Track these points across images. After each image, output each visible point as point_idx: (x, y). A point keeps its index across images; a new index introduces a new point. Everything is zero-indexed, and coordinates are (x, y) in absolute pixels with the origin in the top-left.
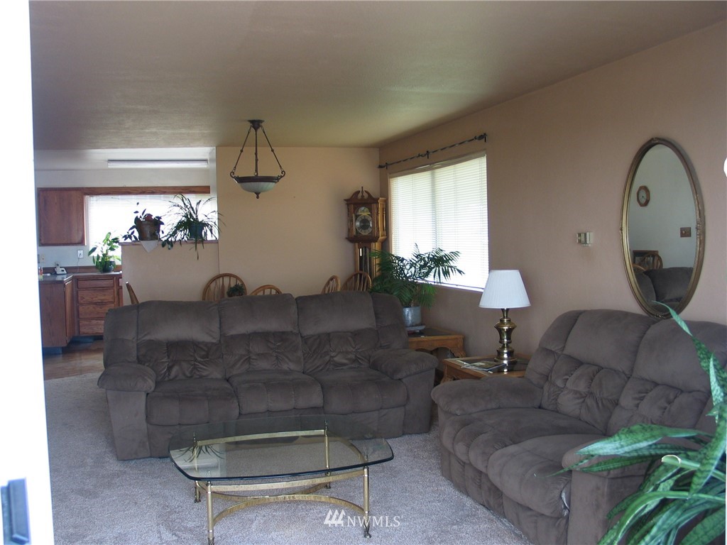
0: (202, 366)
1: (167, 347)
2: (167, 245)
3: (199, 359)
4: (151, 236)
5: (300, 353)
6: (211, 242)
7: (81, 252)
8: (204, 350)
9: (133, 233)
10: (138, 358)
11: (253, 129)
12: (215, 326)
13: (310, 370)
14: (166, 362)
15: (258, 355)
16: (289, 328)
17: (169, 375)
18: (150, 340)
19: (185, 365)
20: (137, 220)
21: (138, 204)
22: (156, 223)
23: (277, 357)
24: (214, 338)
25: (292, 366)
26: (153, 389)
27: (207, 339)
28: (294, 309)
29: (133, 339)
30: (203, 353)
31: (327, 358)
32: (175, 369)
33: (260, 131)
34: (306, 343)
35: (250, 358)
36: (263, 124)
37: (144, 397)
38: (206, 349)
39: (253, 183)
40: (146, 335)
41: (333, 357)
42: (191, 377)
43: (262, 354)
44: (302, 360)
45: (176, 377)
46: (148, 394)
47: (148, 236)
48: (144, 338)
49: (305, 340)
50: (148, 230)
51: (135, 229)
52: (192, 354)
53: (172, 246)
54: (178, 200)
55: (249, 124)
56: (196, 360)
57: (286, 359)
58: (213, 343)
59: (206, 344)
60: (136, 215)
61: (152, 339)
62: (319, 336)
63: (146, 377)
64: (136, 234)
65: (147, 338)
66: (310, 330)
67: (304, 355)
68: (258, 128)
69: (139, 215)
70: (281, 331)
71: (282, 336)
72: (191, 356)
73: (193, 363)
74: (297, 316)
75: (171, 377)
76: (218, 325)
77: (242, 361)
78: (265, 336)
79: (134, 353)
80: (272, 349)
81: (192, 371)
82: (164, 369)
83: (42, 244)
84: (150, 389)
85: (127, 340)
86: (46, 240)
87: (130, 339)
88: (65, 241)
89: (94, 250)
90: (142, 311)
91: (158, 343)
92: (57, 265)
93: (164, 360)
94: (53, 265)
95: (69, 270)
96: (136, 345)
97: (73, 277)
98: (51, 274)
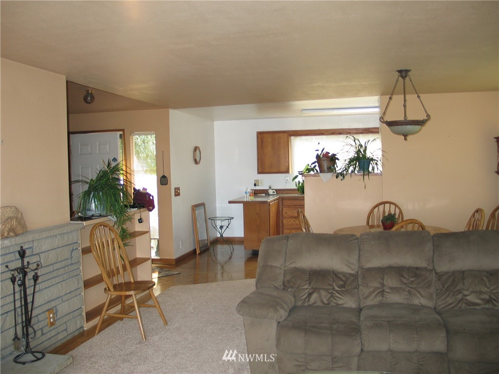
0: (338, 295)
1: (310, 276)
2: (340, 177)
3: (337, 288)
4: (328, 169)
5: (432, 290)
6: (377, 174)
7: (288, 178)
8: (342, 280)
9: (315, 166)
10: (284, 283)
11: (400, 79)
12: (354, 259)
13: (442, 306)
14: (307, 289)
15: (391, 288)
16: (423, 264)
17: (309, 301)
18: (295, 268)
19: (323, 293)
20: (318, 157)
21: (319, 143)
22: (333, 159)
23: (409, 291)
24: (352, 269)
25: (424, 302)
26: (283, 318)
27: (346, 269)
28: (429, 246)
29: (281, 266)
30: (341, 283)
31: (460, 296)
32: (314, 296)
33: (407, 79)
34: (439, 280)
35: (383, 291)
36: (410, 73)
37: (275, 325)
38: (344, 279)
39: (399, 126)
40: (292, 263)
41: (466, 296)
42: (328, 304)
43: (395, 288)
44: (434, 296)
45: (315, 303)
46: (279, 322)
47: (326, 169)
48: (290, 266)
49: (439, 276)
50: (325, 164)
51: (316, 164)
52: (331, 283)
53: (344, 177)
54: (350, 140)
55: (397, 73)
56: (334, 289)
57: (418, 295)
58: (350, 274)
59: (344, 274)
60: (317, 152)
61: (297, 266)
62: (454, 273)
63: (278, 307)
64: (317, 168)
65: (293, 265)
66: (444, 267)
67: (437, 290)
68: (406, 76)
69: (319, 153)
70: (415, 266)
71: (415, 272)
72: (330, 285)
73: (331, 291)
74: (432, 253)
75: (310, 303)
76: (357, 258)
77: (376, 293)
78: (399, 271)
79: (281, 278)
80: (405, 284)
81: (330, 298)
82: (303, 296)
83: (259, 173)
84: (281, 318)
85: (275, 266)
86: (262, 170)
87: (279, 266)
88: (275, 171)
89: (296, 177)
90: (290, 241)
91: (302, 271)
92: (270, 188)
93: (306, 287)
94: (267, 188)
95: (278, 191)
96: (283, 271)
97: (279, 198)
98: (266, 194)
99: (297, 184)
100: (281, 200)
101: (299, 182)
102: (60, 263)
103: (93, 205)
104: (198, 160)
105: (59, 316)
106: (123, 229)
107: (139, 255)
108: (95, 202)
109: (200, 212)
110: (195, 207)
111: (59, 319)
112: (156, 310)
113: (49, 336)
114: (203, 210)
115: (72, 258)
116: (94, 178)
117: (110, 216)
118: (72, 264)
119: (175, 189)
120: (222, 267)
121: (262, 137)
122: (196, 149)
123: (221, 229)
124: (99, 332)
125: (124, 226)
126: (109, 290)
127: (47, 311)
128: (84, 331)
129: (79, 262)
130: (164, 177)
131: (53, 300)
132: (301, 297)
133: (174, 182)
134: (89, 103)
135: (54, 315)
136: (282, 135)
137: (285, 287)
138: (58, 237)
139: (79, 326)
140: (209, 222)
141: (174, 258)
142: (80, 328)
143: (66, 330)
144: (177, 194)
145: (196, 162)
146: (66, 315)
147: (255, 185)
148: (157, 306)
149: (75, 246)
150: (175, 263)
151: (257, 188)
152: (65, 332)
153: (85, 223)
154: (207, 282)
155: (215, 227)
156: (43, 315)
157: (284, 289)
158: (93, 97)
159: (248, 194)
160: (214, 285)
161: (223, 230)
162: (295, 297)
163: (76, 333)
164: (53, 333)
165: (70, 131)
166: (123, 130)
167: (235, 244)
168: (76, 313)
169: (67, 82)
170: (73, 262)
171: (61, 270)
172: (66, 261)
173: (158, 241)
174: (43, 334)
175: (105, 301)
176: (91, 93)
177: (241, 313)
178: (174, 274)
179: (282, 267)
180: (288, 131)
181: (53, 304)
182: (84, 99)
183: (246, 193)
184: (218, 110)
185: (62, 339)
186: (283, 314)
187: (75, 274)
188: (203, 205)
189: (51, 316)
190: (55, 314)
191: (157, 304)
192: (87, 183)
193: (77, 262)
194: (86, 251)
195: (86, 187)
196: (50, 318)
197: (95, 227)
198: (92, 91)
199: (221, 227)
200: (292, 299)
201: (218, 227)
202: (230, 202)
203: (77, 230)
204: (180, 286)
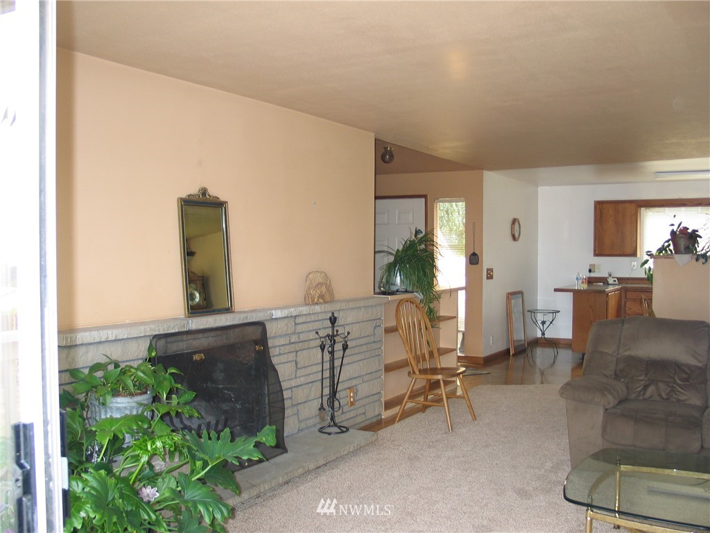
0: (680, 390)
1: (647, 366)
2: (702, 260)
3: (679, 382)
4: (685, 249)
7: (635, 263)
8: (686, 373)
9: (669, 245)
10: (615, 373)
12: (702, 349)
14: (642, 380)
17: (644, 394)
18: (630, 356)
19: (661, 385)
20: (673, 233)
21: (675, 216)
22: (693, 236)
24: (700, 362)
26: (611, 405)
27: (692, 361)
29: (614, 352)
30: (685, 376)
32: (651, 389)
37: (601, 411)
38: (689, 372)
40: (626, 350)
42: (668, 399)
45: (651, 397)
46: (606, 410)
47: (683, 249)
48: (624, 354)
50: (682, 243)
51: (670, 242)
52: (672, 375)
53: (707, 261)
56: (675, 382)
58: (697, 367)
59: (689, 367)
60: (673, 227)
61: (632, 355)
63: (606, 392)
64: (672, 247)
65: (627, 353)
69: (675, 228)
72: (671, 377)
73: (671, 384)
75: (646, 397)
76: (706, 348)
79: (613, 367)
81: (669, 392)
82: (639, 387)
83: (596, 255)
84: (609, 404)
85: (606, 353)
86: (600, 251)
87: (611, 352)
88: (618, 253)
89: (646, 262)
90: (626, 326)
91: (638, 360)
92: (610, 275)
93: (641, 378)
94: (606, 275)
95: (620, 280)
96: (615, 359)
97: (621, 288)
98: (604, 283)
99: (647, 272)
100: (624, 291)
101: (650, 269)
102: (363, 339)
103: (398, 278)
104: (517, 235)
105: (359, 397)
106: (429, 308)
107: (442, 345)
108: (400, 276)
109: (516, 302)
110: (511, 295)
111: (358, 400)
112: (465, 401)
113: (348, 416)
114: (521, 300)
115: (374, 335)
116: (400, 249)
117: (416, 292)
118: (375, 342)
119: (488, 270)
120: (542, 374)
121: (600, 207)
122: (514, 221)
123: (543, 325)
124: (399, 420)
125: (432, 306)
126: (414, 372)
127: (349, 388)
128: (381, 419)
129: (381, 341)
130: (474, 254)
131: (354, 378)
132: (636, 389)
133: (487, 262)
134: (388, 162)
135: (354, 395)
136: (627, 205)
137: (617, 376)
138: (363, 310)
139: (377, 413)
140: (528, 315)
141: (482, 356)
142: (378, 415)
143: (364, 413)
144: (490, 277)
145: (514, 238)
146: (366, 397)
147: (590, 271)
148: (466, 397)
149: (378, 322)
150: (483, 362)
151: (593, 275)
152: (363, 416)
153: (390, 297)
154: (522, 384)
155: (535, 322)
156: (344, 392)
157: (615, 379)
158: (392, 156)
159: (580, 281)
160: (531, 387)
161: (545, 326)
162: (627, 388)
163: (374, 420)
164: (352, 414)
165: (377, 195)
166: (425, 196)
167: (559, 348)
168: (376, 397)
169: (375, 139)
170: (376, 340)
171: (363, 347)
172: (368, 338)
173: (463, 334)
174: (343, 413)
175: (406, 391)
176: (391, 151)
177: (564, 396)
178: (482, 374)
179: (614, 354)
180: (637, 201)
181: (354, 382)
182: (382, 157)
183: (577, 279)
184: (543, 173)
185: (360, 423)
186: (611, 400)
187: (377, 354)
188: (521, 293)
189: (352, 394)
190: (356, 393)
191: (465, 395)
192: (391, 254)
193: (379, 341)
194: (389, 331)
195: (392, 259)
196: (351, 397)
197: (400, 302)
198: (390, 148)
199: (543, 323)
200: (624, 389)
201: (539, 322)
202: (556, 290)
203: (381, 305)
204: (489, 386)
